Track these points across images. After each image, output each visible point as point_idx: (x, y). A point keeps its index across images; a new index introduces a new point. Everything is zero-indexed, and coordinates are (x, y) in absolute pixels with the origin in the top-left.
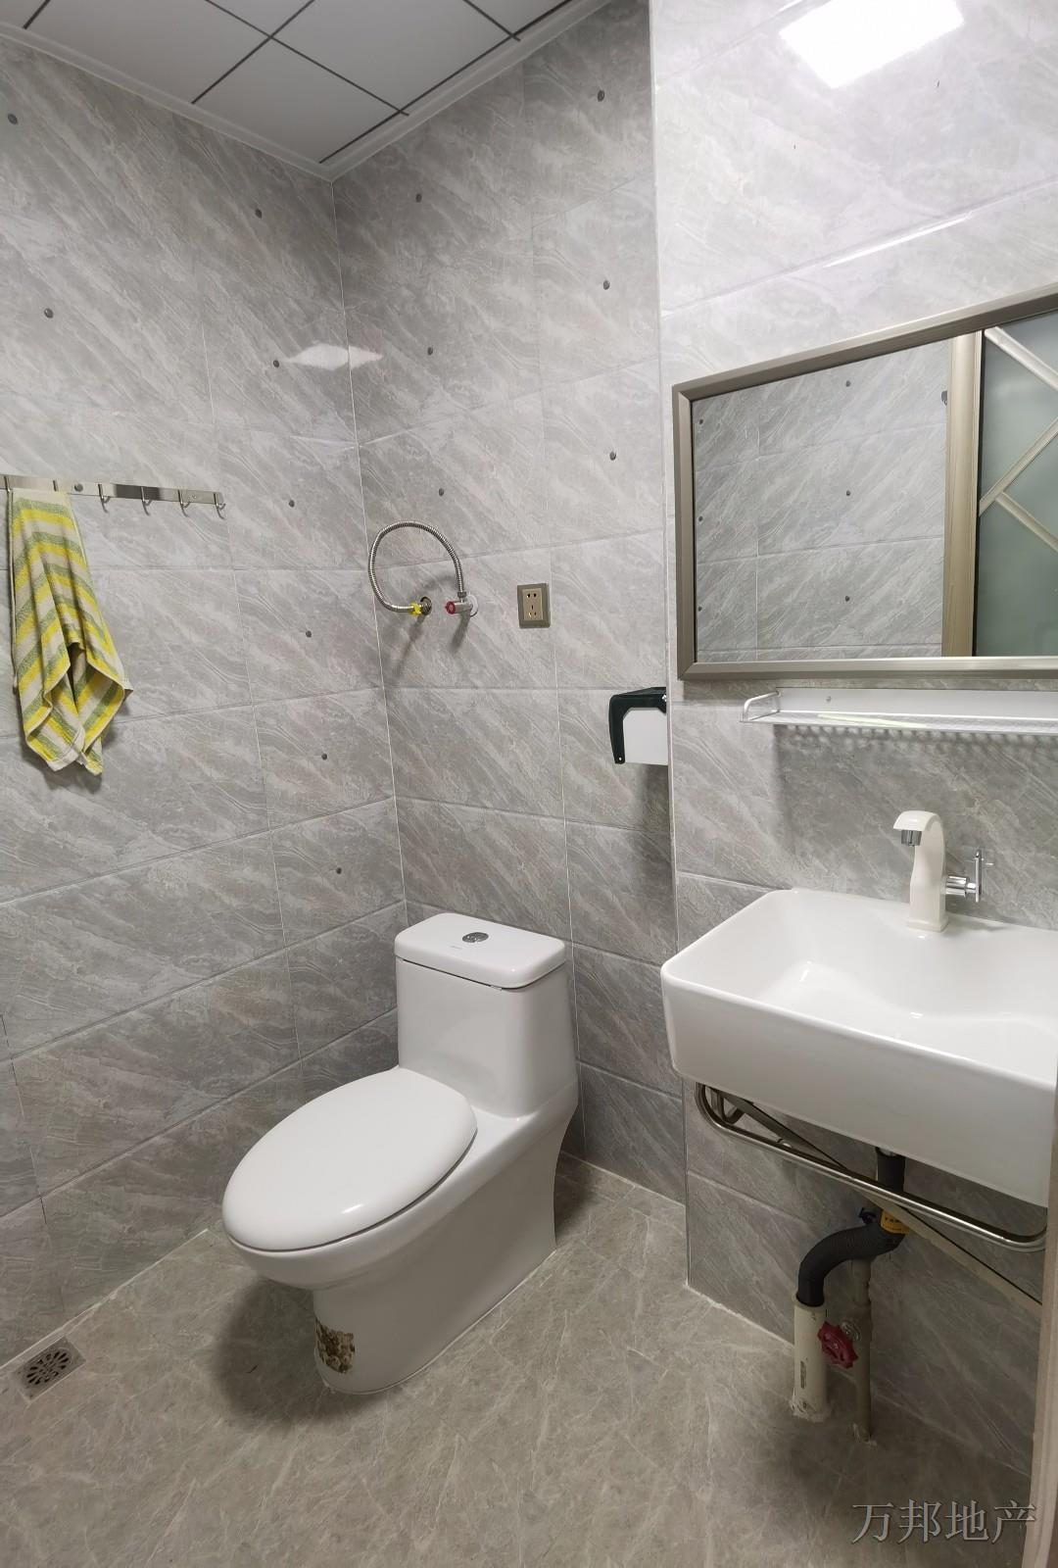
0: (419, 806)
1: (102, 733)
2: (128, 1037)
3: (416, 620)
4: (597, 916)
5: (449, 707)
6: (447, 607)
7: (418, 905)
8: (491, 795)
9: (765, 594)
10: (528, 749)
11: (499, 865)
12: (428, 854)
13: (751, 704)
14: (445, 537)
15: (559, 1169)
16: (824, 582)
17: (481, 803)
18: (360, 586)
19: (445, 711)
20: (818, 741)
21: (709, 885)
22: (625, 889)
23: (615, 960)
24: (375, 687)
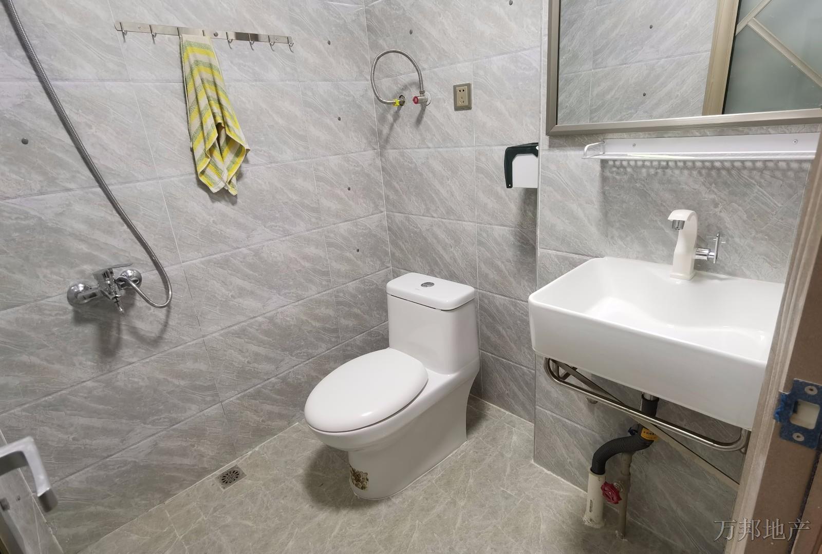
0: (399, 217)
1: (236, 173)
2: (257, 330)
3: (396, 109)
4: (492, 275)
5: (414, 160)
6: (414, 100)
7: (398, 269)
8: (436, 210)
9: (595, 93)
10: (457, 183)
11: (440, 249)
12: (403, 243)
13: (588, 149)
14: (414, 59)
15: (469, 403)
16: (631, 85)
17: (431, 214)
18: (366, 90)
19: (411, 163)
20: (626, 170)
21: (557, 256)
22: (509, 261)
23: (501, 298)
24: (375, 149)
